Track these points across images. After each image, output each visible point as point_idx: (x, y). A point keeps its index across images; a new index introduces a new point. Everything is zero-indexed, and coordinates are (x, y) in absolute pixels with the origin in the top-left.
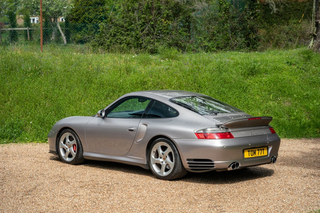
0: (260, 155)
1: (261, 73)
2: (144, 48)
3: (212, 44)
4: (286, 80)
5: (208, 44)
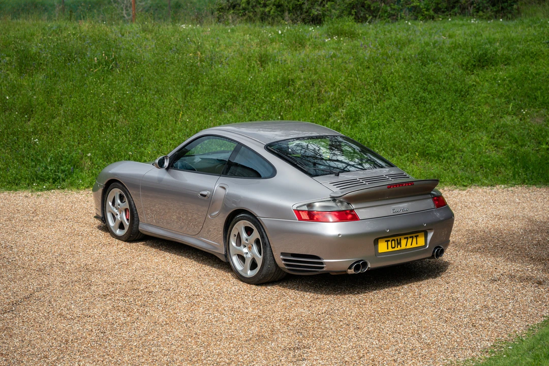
0: (409, 246)
1: (497, 64)
2: (306, 12)
3: (425, 5)
4: (541, 75)
5: (419, 4)
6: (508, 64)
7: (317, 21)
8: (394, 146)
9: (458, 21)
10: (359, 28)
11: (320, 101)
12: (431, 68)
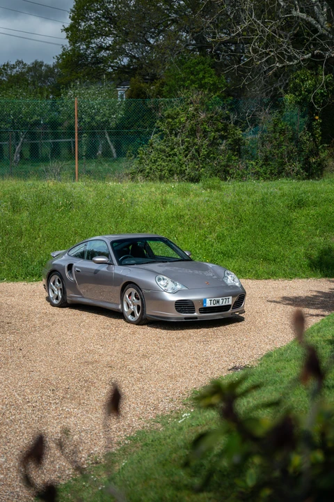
6: (316, 206)
7: (195, 180)
8: (248, 255)
9: (284, 180)
10: (224, 184)
11: (200, 228)
12: (269, 208)
